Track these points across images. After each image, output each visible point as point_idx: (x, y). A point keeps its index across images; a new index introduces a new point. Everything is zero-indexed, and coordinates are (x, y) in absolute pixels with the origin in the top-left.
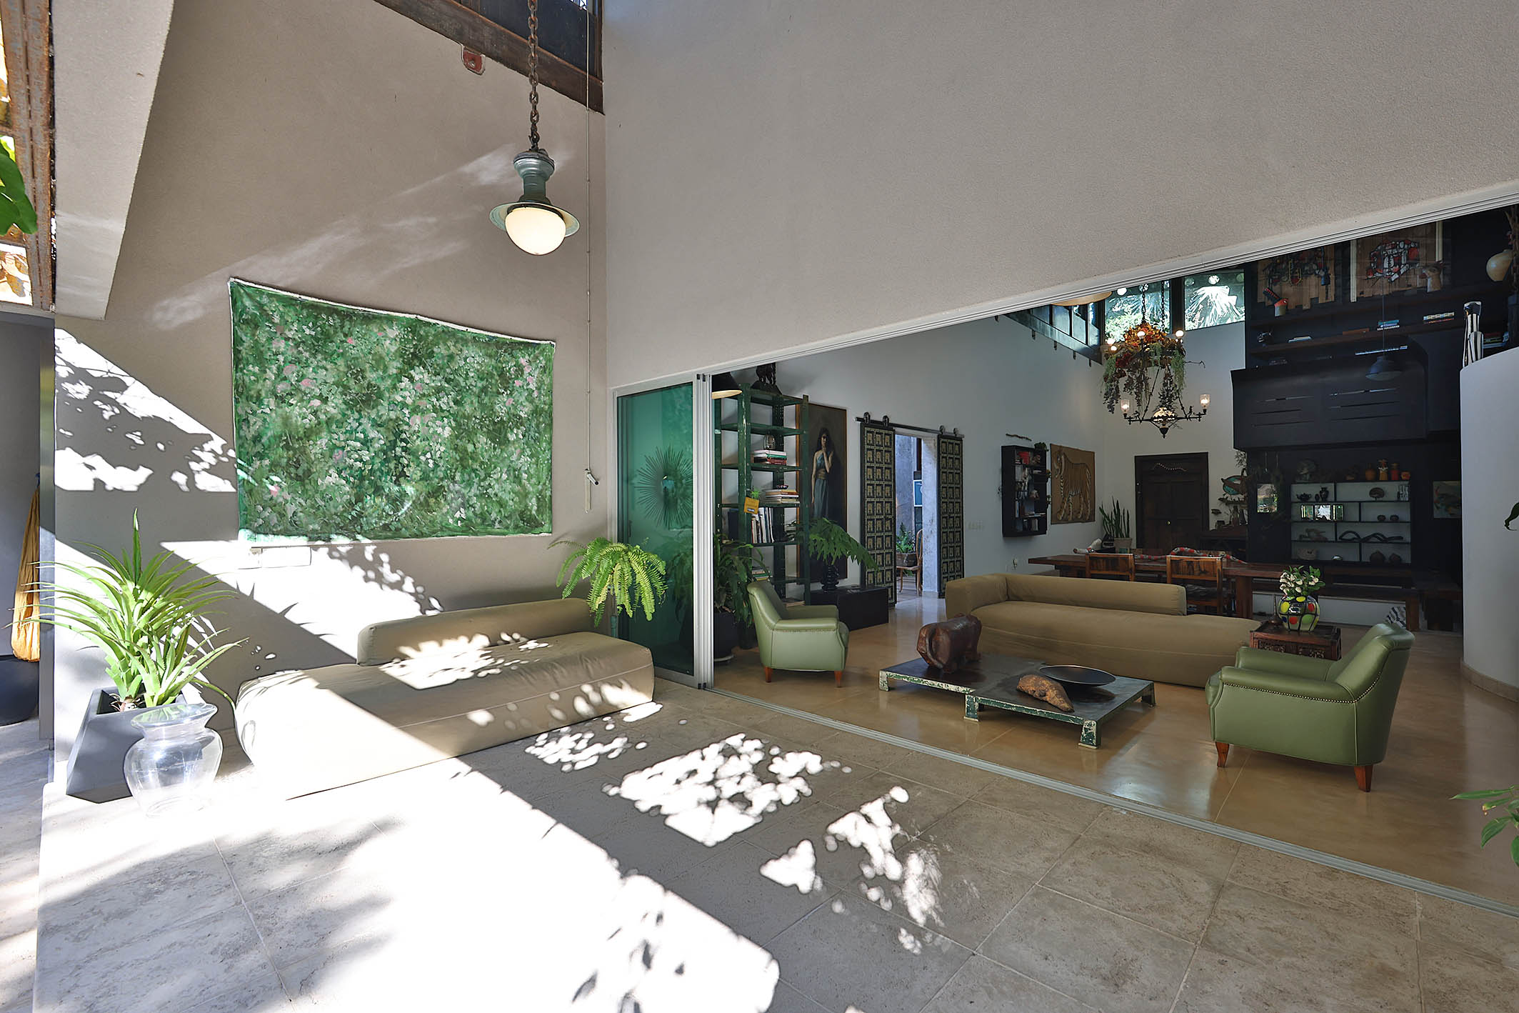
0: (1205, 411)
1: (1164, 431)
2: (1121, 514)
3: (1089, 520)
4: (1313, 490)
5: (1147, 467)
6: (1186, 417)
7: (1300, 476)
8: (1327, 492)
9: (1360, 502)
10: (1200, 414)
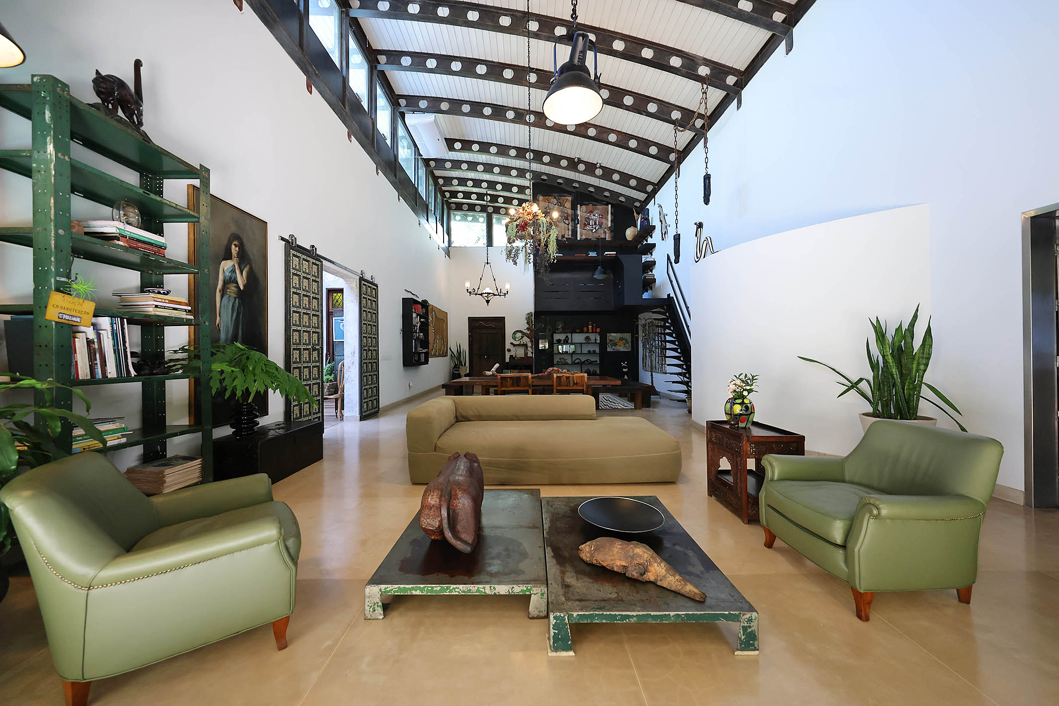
0: (507, 292)
1: (488, 302)
2: (462, 352)
3: (445, 356)
4: (562, 337)
5: (475, 324)
6: (499, 295)
7: (558, 329)
8: (568, 338)
9: (581, 344)
10: (505, 294)
